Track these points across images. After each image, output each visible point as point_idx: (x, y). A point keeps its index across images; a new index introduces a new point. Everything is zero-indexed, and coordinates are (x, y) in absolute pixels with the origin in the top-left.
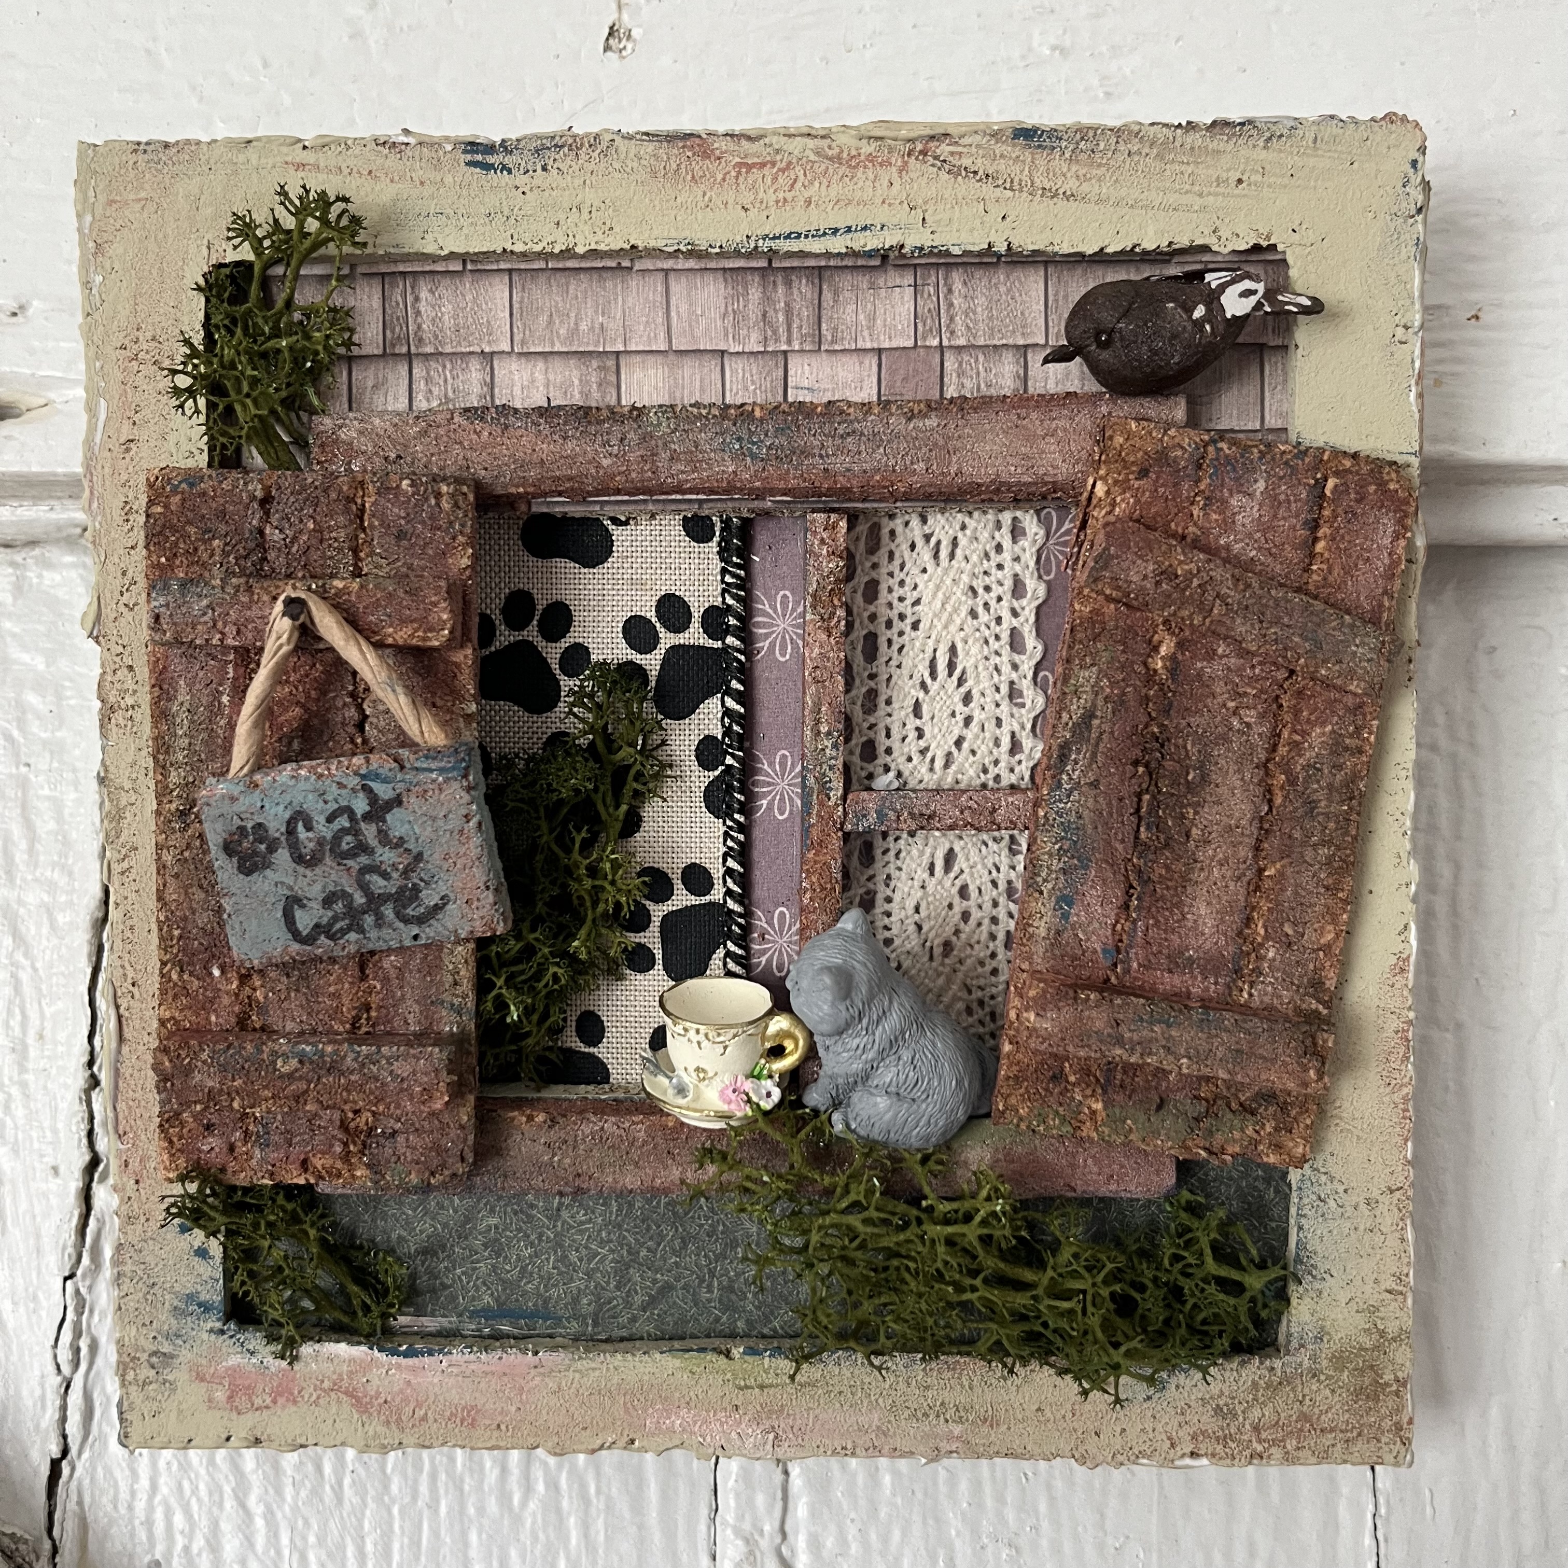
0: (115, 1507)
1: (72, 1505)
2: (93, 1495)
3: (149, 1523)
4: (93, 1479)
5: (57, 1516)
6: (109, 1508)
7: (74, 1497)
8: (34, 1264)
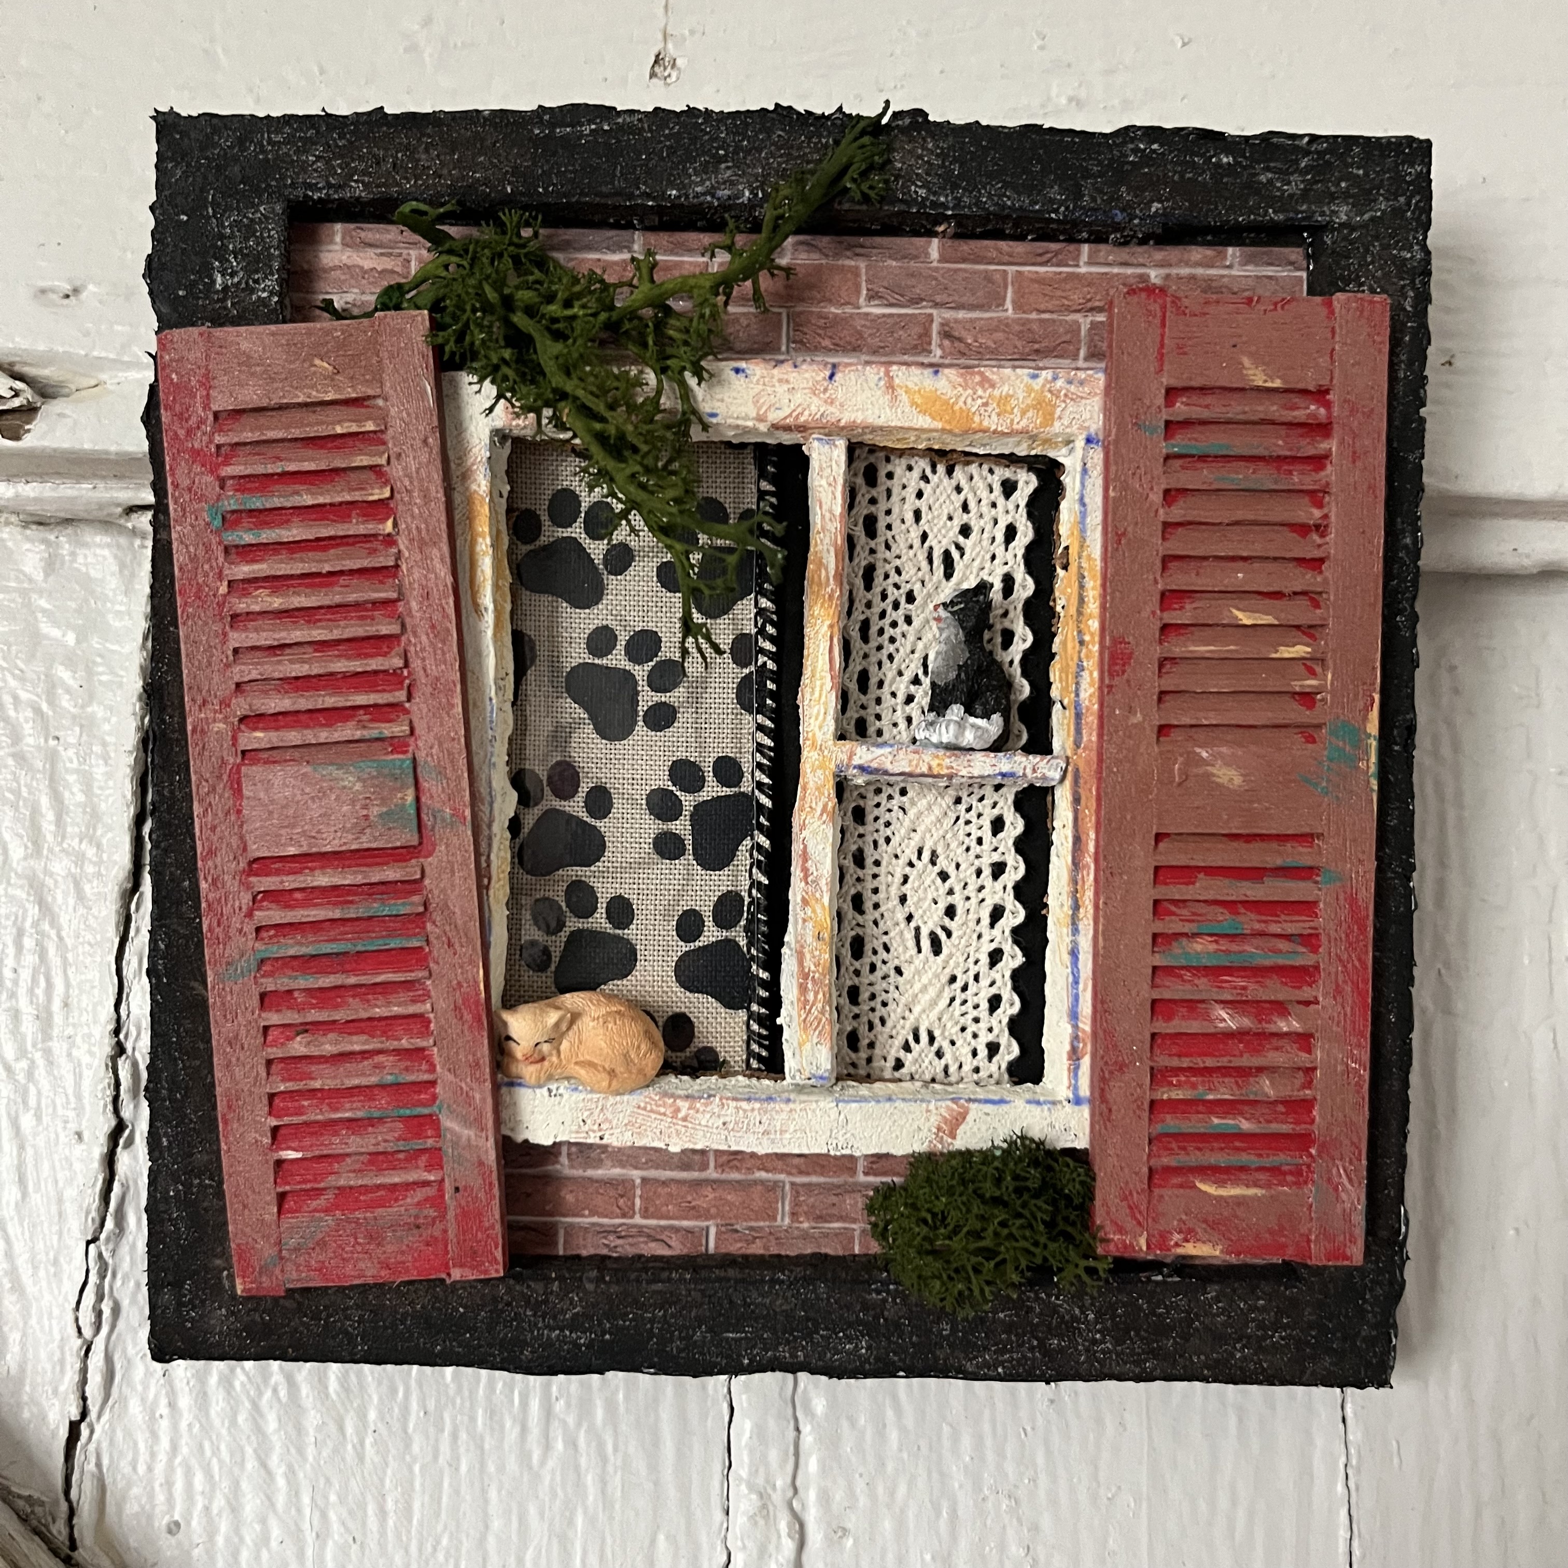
0: (135, 1469)
1: (91, 1467)
2: (111, 1456)
3: (169, 1484)
4: (112, 1442)
5: (75, 1478)
6: (127, 1470)
7: (93, 1460)
8: (55, 1228)
